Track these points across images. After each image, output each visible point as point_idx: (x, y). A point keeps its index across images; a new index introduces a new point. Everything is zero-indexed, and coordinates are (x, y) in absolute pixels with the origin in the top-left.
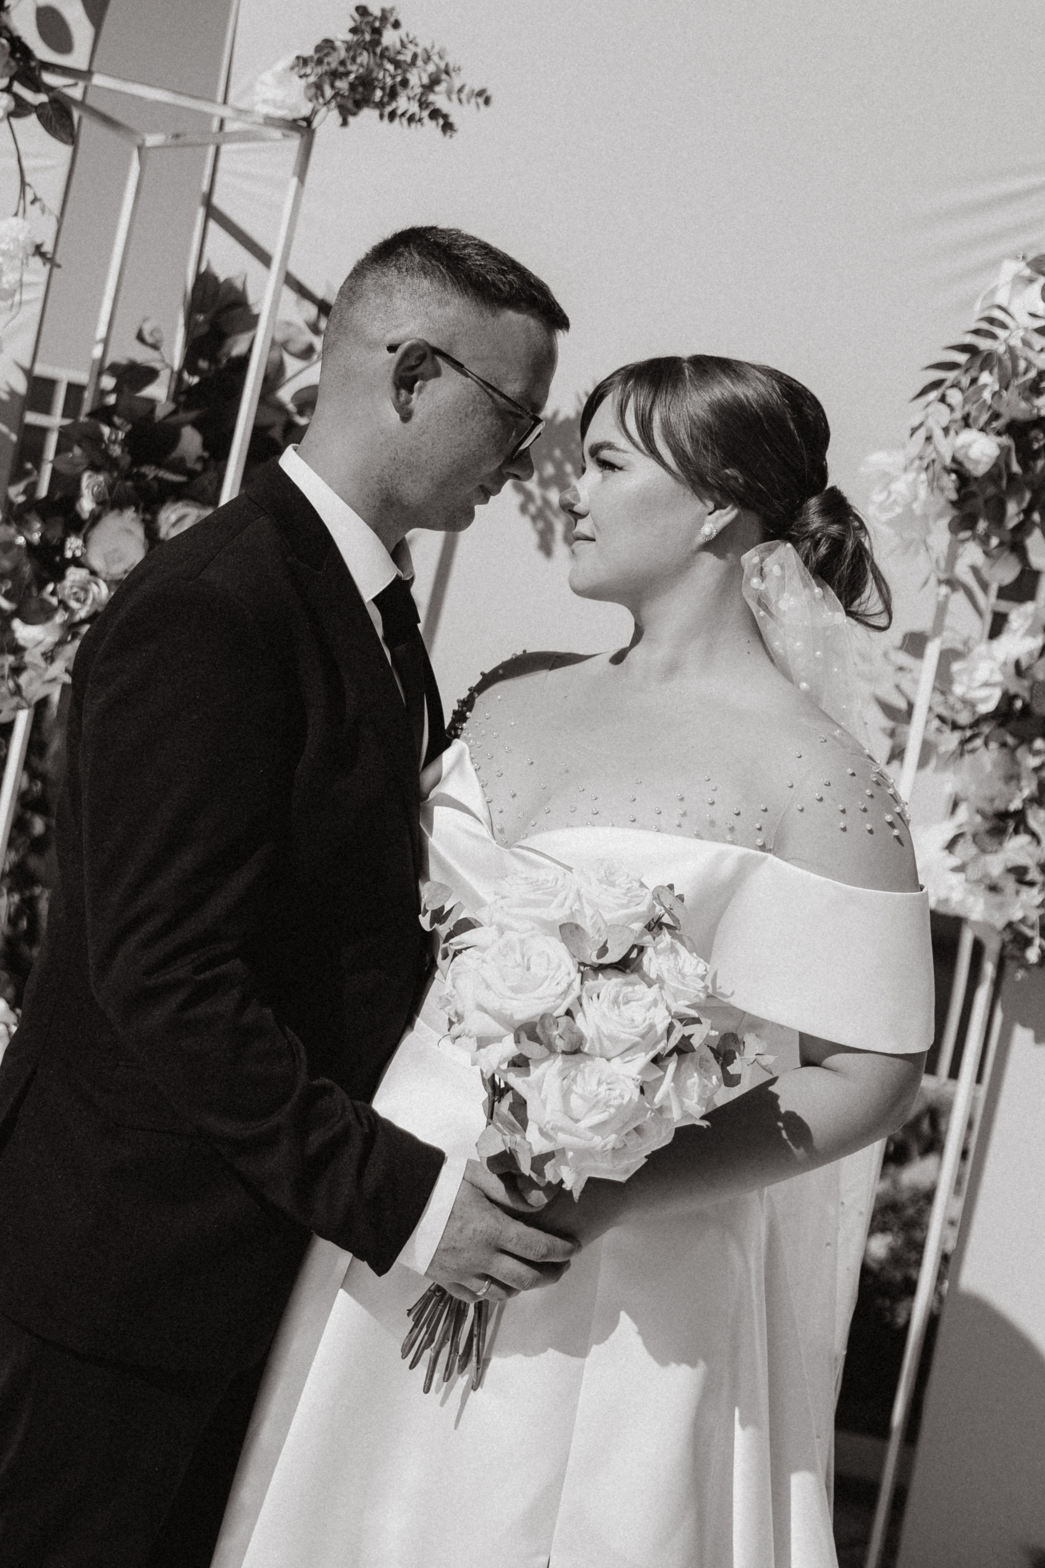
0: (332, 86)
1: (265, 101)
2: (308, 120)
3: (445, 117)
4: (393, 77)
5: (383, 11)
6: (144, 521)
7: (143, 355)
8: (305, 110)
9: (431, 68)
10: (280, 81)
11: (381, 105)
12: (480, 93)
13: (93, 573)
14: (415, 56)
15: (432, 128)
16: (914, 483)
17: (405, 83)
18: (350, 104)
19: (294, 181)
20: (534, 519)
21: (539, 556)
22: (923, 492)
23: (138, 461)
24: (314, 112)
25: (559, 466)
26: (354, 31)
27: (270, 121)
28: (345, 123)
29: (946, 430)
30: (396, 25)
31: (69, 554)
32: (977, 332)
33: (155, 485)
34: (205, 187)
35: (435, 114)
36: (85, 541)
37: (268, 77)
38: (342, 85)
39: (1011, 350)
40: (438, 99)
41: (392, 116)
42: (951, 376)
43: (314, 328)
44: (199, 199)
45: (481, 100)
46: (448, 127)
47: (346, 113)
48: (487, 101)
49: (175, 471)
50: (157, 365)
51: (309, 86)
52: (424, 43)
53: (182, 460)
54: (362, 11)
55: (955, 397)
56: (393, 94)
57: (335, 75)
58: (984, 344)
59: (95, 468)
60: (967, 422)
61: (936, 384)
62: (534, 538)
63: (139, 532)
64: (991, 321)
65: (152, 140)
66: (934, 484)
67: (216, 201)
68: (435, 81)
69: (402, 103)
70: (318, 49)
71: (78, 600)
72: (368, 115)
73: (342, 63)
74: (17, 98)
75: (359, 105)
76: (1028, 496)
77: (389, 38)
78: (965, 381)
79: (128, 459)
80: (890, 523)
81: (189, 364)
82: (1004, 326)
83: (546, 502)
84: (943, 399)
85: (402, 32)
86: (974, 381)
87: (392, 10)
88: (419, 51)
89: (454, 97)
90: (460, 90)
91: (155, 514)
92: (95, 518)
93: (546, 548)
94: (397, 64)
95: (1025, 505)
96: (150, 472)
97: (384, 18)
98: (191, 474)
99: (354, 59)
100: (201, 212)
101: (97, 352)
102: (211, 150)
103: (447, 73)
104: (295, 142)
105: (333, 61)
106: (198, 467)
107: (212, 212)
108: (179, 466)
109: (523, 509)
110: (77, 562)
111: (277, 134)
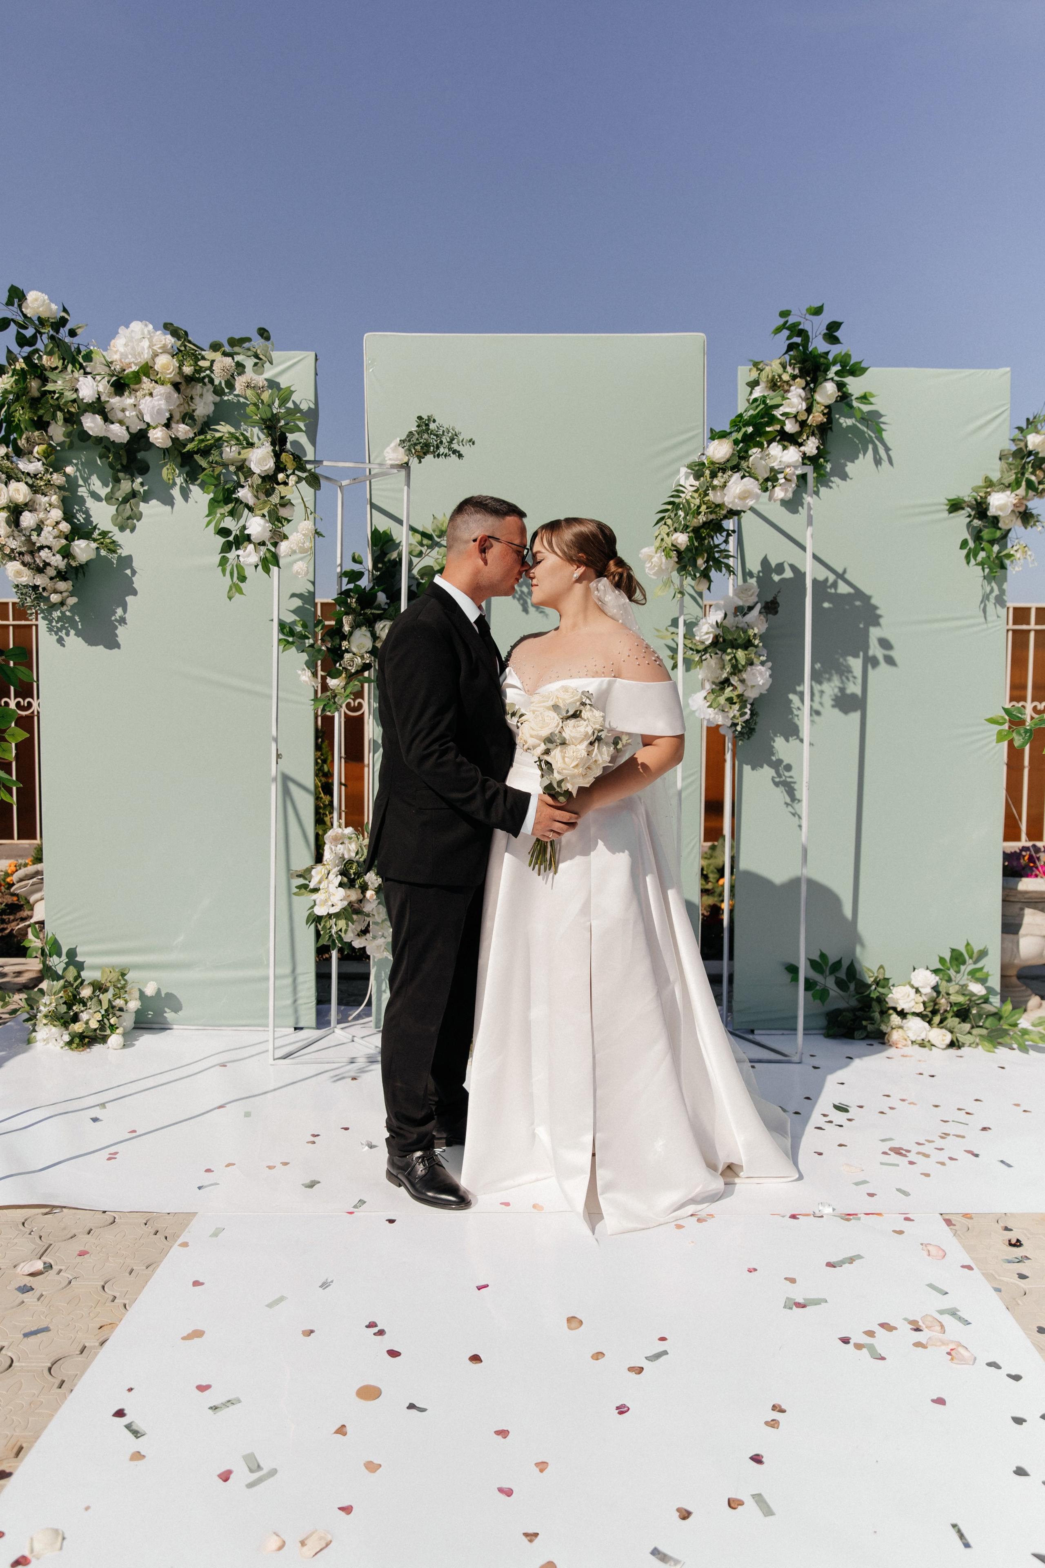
0: (414, 449)
1: (390, 459)
2: (407, 463)
3: (459, 452)
4: (436, 441)
5: (428, 416)
6: (370, 631)
7: (357, 567)
8: (406, 460)
9: (450, 435)
10: (394, 450)
11: (434, 452)
12: (470, 441)
13: (354, 654)
14: (443, 431)
15: (454, 457)
16: (660, 557)
17: (441, 442)
18: (421, 454)
19: (406, 487)
20: (519, 600)
21: (524, 614)
22: (664, 559)
23: (362, 609)
24: (409, 460)
26: (418, 426)
27: (393, 466)
28: (420, 462)
29: (668, 534)
30: (434, 421)
31: (343, 648)
32: (672, 496)
33: (371, 616)
34: (369, 496)
35: (455, 452)
36: (349, 642)
37: (388, 449)
38: (418, 448)
39: (687, 501)
40: (455, 446)
41: (438, 456)
42: (667, 514)
43: (420, 543)
44: (367, 502)
45: (471, 443)
46: (460, 456)
47: (420, 458)
48: (473, 443)
49: (378, 610)
50: (363, 570)
51: (406, 451)
52: (446, 426)
53: (380, 605)
54: (420, 418)
55: (669, 522)
56: (438, 447)
57: (415, 444)
58: (677, 500)
59: (347, 614)
60: (675, 530)
61: (662, 518)
62: (520, 608)
63: (369, 634)
64: (677, 491)
65: (344, 483)
66: (668, 556)
67: (373, 501)
68: (452, 439)
69: (442, 450)
70: (408, 436)
71: (350, 666)
72: (429, 457)
73: (417, 439)
74: (297, 475)
75: (425, 454)
76: (706, 555)
77: (432, 426)
78: (673, 515)
79: (359, 608)
80: (654, 574)
81: (375, 567)
82: (683, 492)
83: (522, 592)
84: (665, 524)
85: (437, 423)
86: (676, 515)
87: (432, 416)
88: (444, 429)
89: (461, 444)
90: (462, 441)
91: (373, 628)
92: (351, 633)
94: (437, 436)
95: (705, 559)
96: (368, 611)
97: (429, 420)
98: (384, 610)
99: (422, 437)
100: (368, 506)
101: (339, 570)
102: (368, 482)
103: (456, 436)
104: (403, 473)
105: (414, 439)
106: (386, 607)
107: (373, 506)
108: (379, 607)
110: (347, 651)
111: (395, 471)
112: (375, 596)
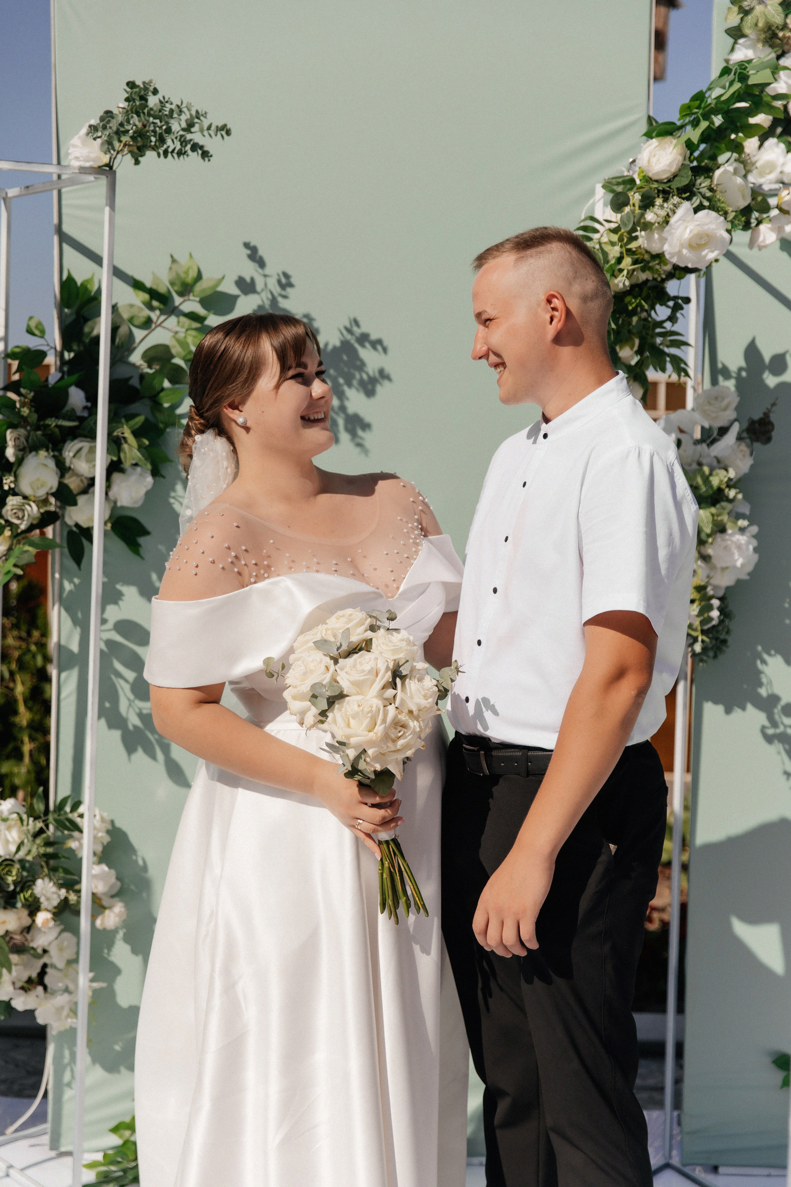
0: (120, 141)
1: (77, 158)
2: (110, 166)
3: (201, 147)
4: (161, 128)
5: (145, 83)
6: (54, 456)
7: (34, 343)
8: (105, 159)
9: (184, 117)
11: (155, 148)
12: (223, 128)
13: (25, 497)
14: (172, 111)
15: (194, 157)
17: (169, 131)
18: (136, 150)
19: (107, 209)
23: (42, 417)
24: (112, 159)
26: (128, 100)
27: (83, 170)
28: (137, 162)
30: (155, 92)
31: (6, 488)
33: (57, 430)
34: (56, 221)
35: (195, 147)
36: (16, 477)
37: (75, 140)
38: (126, 139)
40: (196, 137)
41: (166, 153)
43: (150, 307)
44: (53, 230)
45: (224, 133)
46: (205, 155)
48: (228, 133)
49: (70, 419)
50: (45, 348)
51: (102, 144)
52: (176, 101)
53: (73, 410)
54: (131, 85)
56: (162, 140)
59: (14, 426)
63: (51, 464)
65: (11, 193)
67: (66, 228)
68: (190, 125)
69: (171, 144)
70: (102, 119)
71: (18, 518)
72: (150, 155)
73: (122, 125)
75: (142, 149)
77: (153, 101)
79: (35, 416)
81: (66, 345)
82: (597, 231)
85: (160, 96)
87: (151, 82)
88: (173, 107)
89: (206, 133)
90: (209, 128)
91: (60, 451)
92: (20, 461)
94: (161, 118)
96: (52, 422)
97: (146, 88)
98: (81, 419)
99: (128, 122)
100: (56, 239)
102: (55, 193)
103: (198, 118)
104: (103, 181)
105: (114, 125)
106: (83, 413)
107: (64, 238)
108: (71, 416)
110: (14, 492)
111: (91, 178)
112: (66, 396)
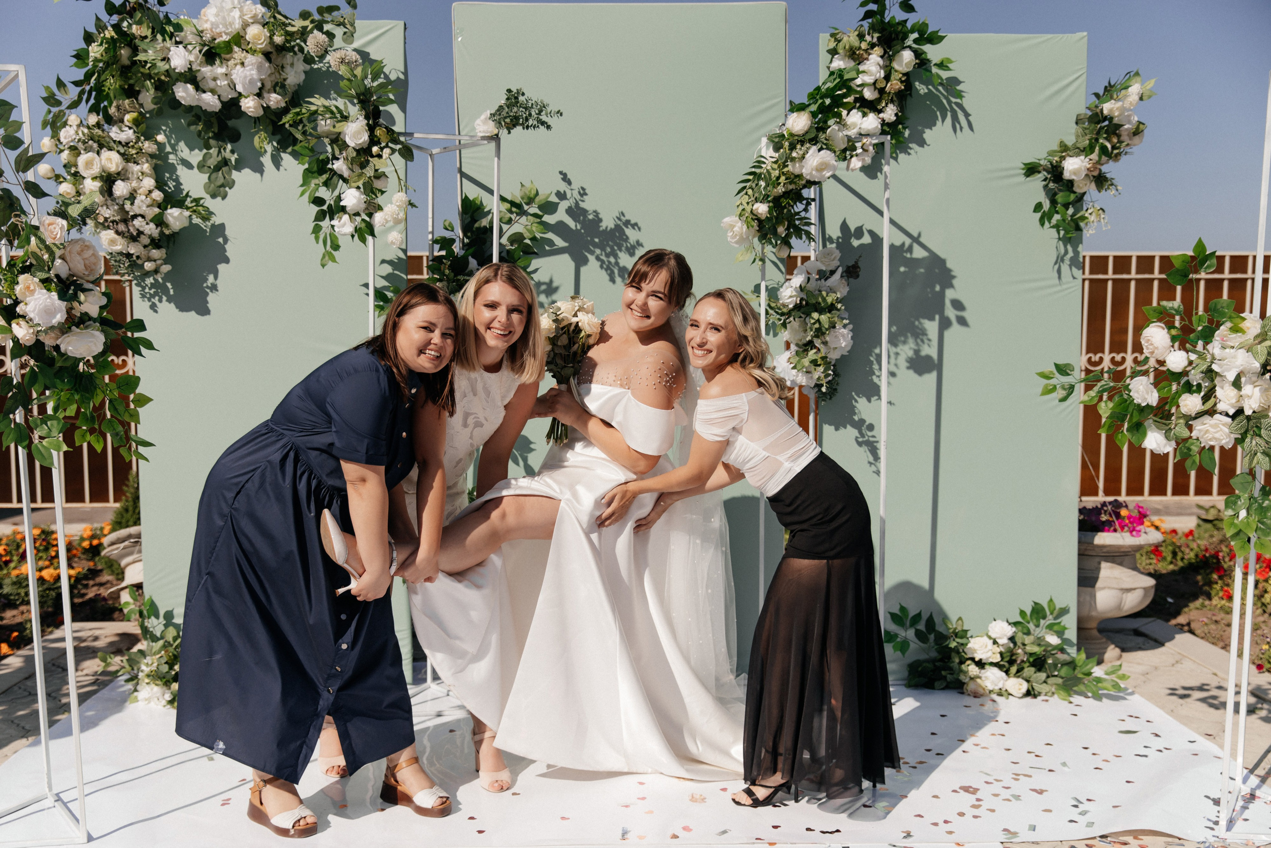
0: (504, 121)
1: (480, 131)
2: (497, 135)
3: (547, 124)
4: (525, 113)
5: (517, 90)
7: (448, 234)
8: (496, 131)
9: (538, 107)
10: (484, 122)
11: (522, 124)
12: (558, 112)
14: (532, 104)
15: (542, 128)
16: (741, 226)
17: (530, 115)
18: (511, 126)
19: (496, 159)
20: (606, 270)
21: (611, 284)
22: (745, 228)
23: (456, 275)
24: (499, 132)
25: (612, 248)
26: (507, 99)
27: (483, 138)
28: (509, 133)
29: (748, 203)
30: (523, 94)
32: (754, 167)
34: (458, 165)
35: (543, 123)
37: (478, 122)
38: (508, 120)
39: (768, 171)
40: (543, 118)
41: (528, 127)
42: (748, 184)
43: (511, 212)
44: (457, 171)
45: (559, 115)
46: (549, 127)
47: (509, 131)
48: (561, 115)
50: (454, 237)
51: (495, 123)
52: (534, 98)
54: (509, 91)
55: (750, 192)
56: (527, 120)
57: (506, 118)
58: (758, 171)
59: (439, 281)
60: (756, 200)
61: (744, 188)
62: (608, 278)
64: (759, 162)
65: (434, 151)
66: (748, 225)
67: (463, 170)
68: (540, 112)
69: (531, 122)
70: (498, 110)
72: (519, 129)
73: (507, 112)
74: (391, 148)
75: (514, 126)
76: (786, 223)
77: (521, 99)
78: (754, 185)
79: (452, 274)
80: (736, 242)
81: (465, 234)
82: (764, 163)
83: (610, 262)
84: (746, 194)
85: (526, 96)
86: (757, 185)
87: (521, 89)
88: (533, 101)
89: (549, 115)
90: (550, 113)
93: (613, 280)
94: (526, 108)
95: (785, 227)
96: (461, 278)
97: (518, 92)
99: (511, 110)
100: (459, 176)
101: (430, 236)
102: (458, 151)
103: (544, 107)
104: (493, 145)
105: (504, 113)
107: (463, 175)
109: (601, 267)
111: (486, 142)
112: (468, 263)
